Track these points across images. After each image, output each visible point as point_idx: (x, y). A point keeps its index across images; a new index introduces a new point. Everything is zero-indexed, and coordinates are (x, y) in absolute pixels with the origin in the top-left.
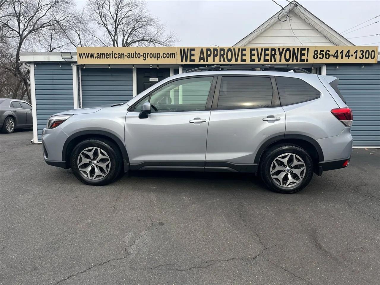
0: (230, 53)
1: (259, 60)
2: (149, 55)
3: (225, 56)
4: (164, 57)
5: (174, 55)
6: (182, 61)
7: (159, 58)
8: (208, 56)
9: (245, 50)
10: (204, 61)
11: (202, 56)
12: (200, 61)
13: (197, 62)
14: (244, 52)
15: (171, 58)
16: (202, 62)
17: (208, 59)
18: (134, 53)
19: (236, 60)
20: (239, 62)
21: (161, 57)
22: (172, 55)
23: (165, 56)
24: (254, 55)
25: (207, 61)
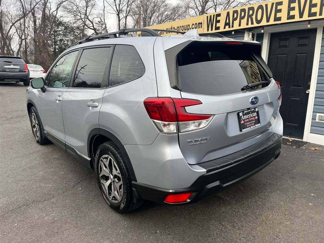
0: (260, 11)
1: (301, 15)
2: (181, 28)
3: (254, 17)
4: (193, 28)
5: (201, 24)
6: (208, 30)
7: (189, 29)
8: (234, 19)
9: (281, 3)
10: (229, 27)
11: (228, 21)
12: (225, 28)
13: (222, 30)
14: (279, 7)
15: (198, 28)
16: (227, 29)
17: (233, 25)
18: (171, 27)
19: (268, 20)
20: (272, 22)
21: (191, 28)
22: (199, 25)
23: (193, 26)
24: (293, 9)
25: (233, 27)
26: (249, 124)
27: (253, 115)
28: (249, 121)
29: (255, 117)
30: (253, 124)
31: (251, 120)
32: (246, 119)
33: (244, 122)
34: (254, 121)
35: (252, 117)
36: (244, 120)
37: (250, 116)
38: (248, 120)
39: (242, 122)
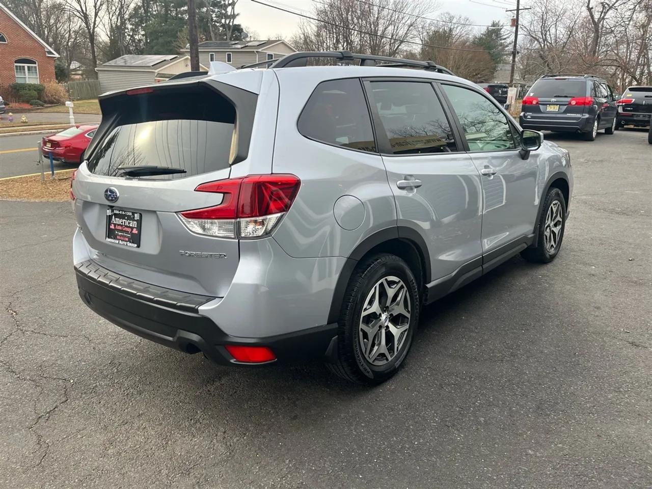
26: (121, 236)
27: (129, 223)
28: (122, 231)
29: (132, 228)
30: (127, 239)
31: (124, 231)
32: (118, 225)
33: (114, 228)
34: (129, 235)
35: (127, 226)
36: (115, 225)
37: (125, 222)
38: (120, 228)
39: (112, 227)
